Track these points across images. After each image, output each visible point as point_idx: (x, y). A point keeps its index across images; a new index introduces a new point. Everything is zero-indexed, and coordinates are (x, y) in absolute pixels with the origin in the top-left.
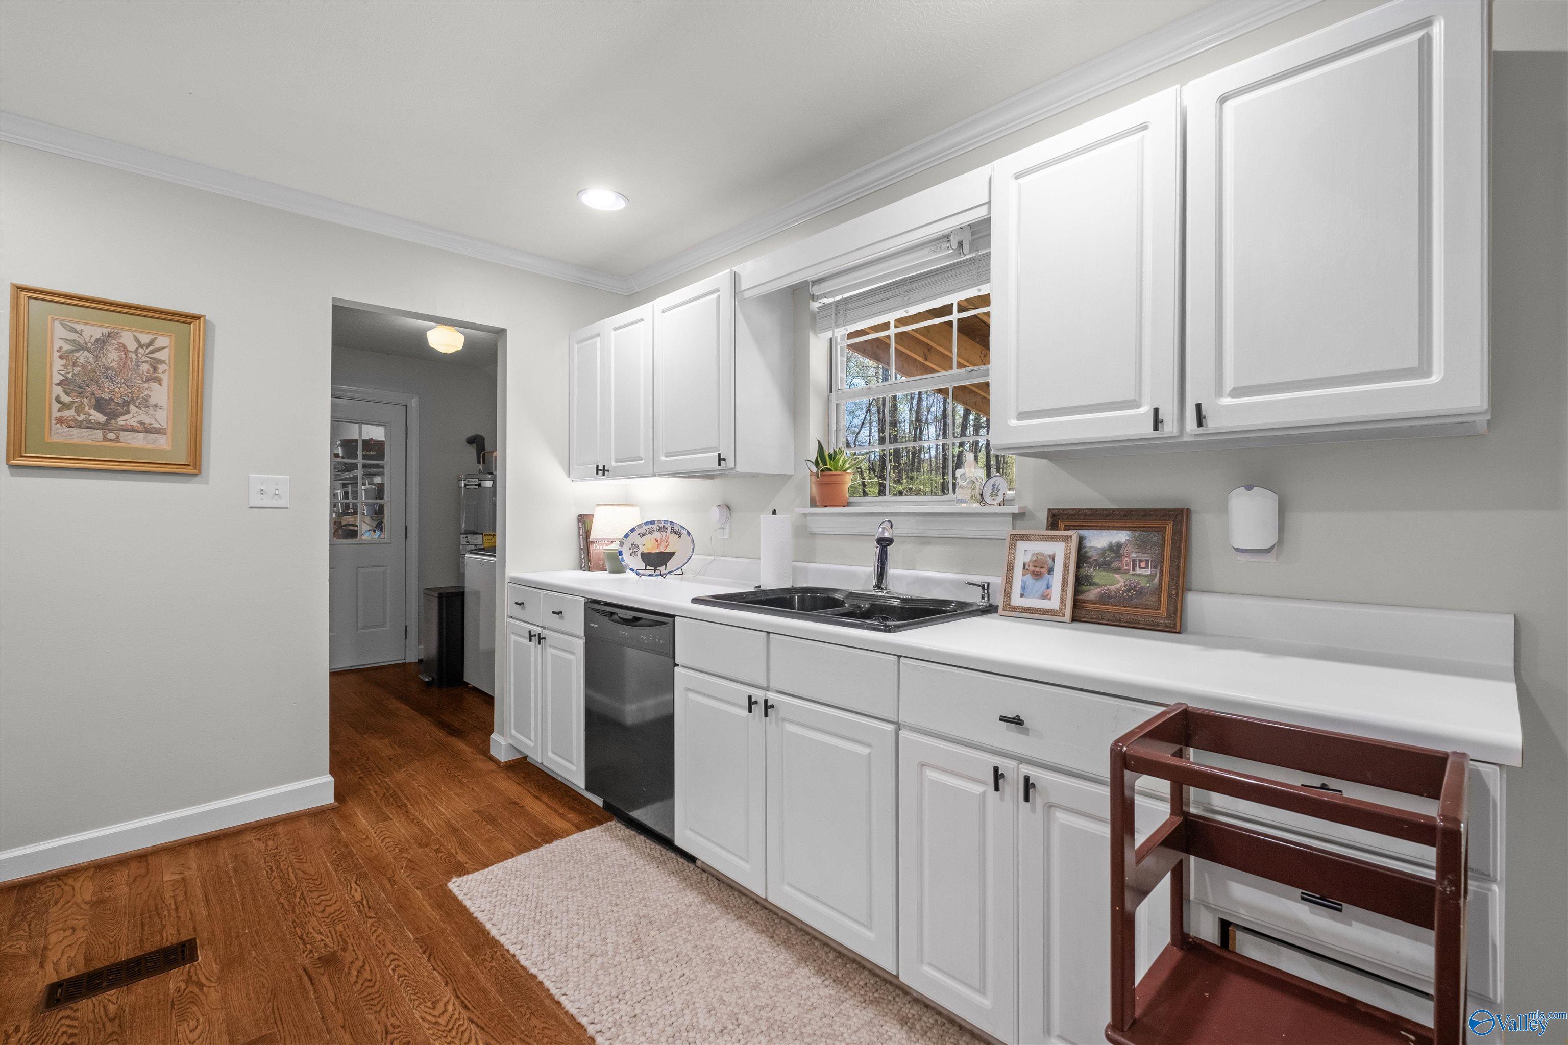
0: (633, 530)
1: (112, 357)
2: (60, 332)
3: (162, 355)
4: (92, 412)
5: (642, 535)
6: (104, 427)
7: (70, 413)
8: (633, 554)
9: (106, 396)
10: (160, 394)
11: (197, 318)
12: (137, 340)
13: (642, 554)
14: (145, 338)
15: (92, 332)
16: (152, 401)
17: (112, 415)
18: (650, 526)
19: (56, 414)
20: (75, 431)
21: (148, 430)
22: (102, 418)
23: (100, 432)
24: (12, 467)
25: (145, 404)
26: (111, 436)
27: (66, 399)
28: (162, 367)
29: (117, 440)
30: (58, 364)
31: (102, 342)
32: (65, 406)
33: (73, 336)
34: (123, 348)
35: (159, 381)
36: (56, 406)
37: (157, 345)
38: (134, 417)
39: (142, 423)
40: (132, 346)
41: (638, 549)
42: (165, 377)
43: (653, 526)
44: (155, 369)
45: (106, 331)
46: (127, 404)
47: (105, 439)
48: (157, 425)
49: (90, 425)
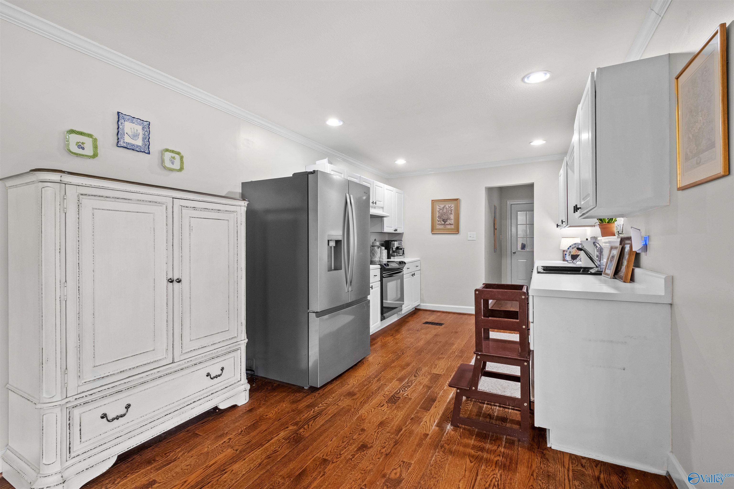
0: (570, 247)
1: (445, 210)
2: (438, 207)
3: (452, 208)
4: (442, 222)
5: (573, 248)
6: (444, 224)
7: (439, 222)
8: (569, 255)
9: (444, 218)
10: (452, 217)
11: (458, 199)
12: (449, 206)
13: (572, 255)
14: (450, 206)
15: (442, 206)
16: (451, 219)
17: (445, 222)
18: (575, 245)
19: (437, 223)
20: (440, 226)
21: (450, 224)
22: (443, 223)
23: (443, 226)
24: (432, 233)
25: (450, 219)
26: (445, 226)
27: (439, 220)
28: (452, 211)
29: (446, 227)
30: (438, 213)
31: (443, 208)
32: (439, 221)
33: (439, 207)
34: (446, 208)
35: (452, 214)
36: (437, 221)
37: (452, 206)
38: (447, 223)
39: (449, 223)
40: (448, 207)
41: (571, 253)
42: (453, 213)
43: (576, 245)
44: (451, 212)
45: (444, 205)
46: (447, 219)
47: (444, 227)
48: (452, 223)
49: (442, 225)
